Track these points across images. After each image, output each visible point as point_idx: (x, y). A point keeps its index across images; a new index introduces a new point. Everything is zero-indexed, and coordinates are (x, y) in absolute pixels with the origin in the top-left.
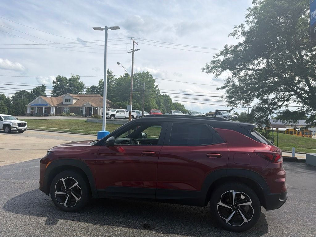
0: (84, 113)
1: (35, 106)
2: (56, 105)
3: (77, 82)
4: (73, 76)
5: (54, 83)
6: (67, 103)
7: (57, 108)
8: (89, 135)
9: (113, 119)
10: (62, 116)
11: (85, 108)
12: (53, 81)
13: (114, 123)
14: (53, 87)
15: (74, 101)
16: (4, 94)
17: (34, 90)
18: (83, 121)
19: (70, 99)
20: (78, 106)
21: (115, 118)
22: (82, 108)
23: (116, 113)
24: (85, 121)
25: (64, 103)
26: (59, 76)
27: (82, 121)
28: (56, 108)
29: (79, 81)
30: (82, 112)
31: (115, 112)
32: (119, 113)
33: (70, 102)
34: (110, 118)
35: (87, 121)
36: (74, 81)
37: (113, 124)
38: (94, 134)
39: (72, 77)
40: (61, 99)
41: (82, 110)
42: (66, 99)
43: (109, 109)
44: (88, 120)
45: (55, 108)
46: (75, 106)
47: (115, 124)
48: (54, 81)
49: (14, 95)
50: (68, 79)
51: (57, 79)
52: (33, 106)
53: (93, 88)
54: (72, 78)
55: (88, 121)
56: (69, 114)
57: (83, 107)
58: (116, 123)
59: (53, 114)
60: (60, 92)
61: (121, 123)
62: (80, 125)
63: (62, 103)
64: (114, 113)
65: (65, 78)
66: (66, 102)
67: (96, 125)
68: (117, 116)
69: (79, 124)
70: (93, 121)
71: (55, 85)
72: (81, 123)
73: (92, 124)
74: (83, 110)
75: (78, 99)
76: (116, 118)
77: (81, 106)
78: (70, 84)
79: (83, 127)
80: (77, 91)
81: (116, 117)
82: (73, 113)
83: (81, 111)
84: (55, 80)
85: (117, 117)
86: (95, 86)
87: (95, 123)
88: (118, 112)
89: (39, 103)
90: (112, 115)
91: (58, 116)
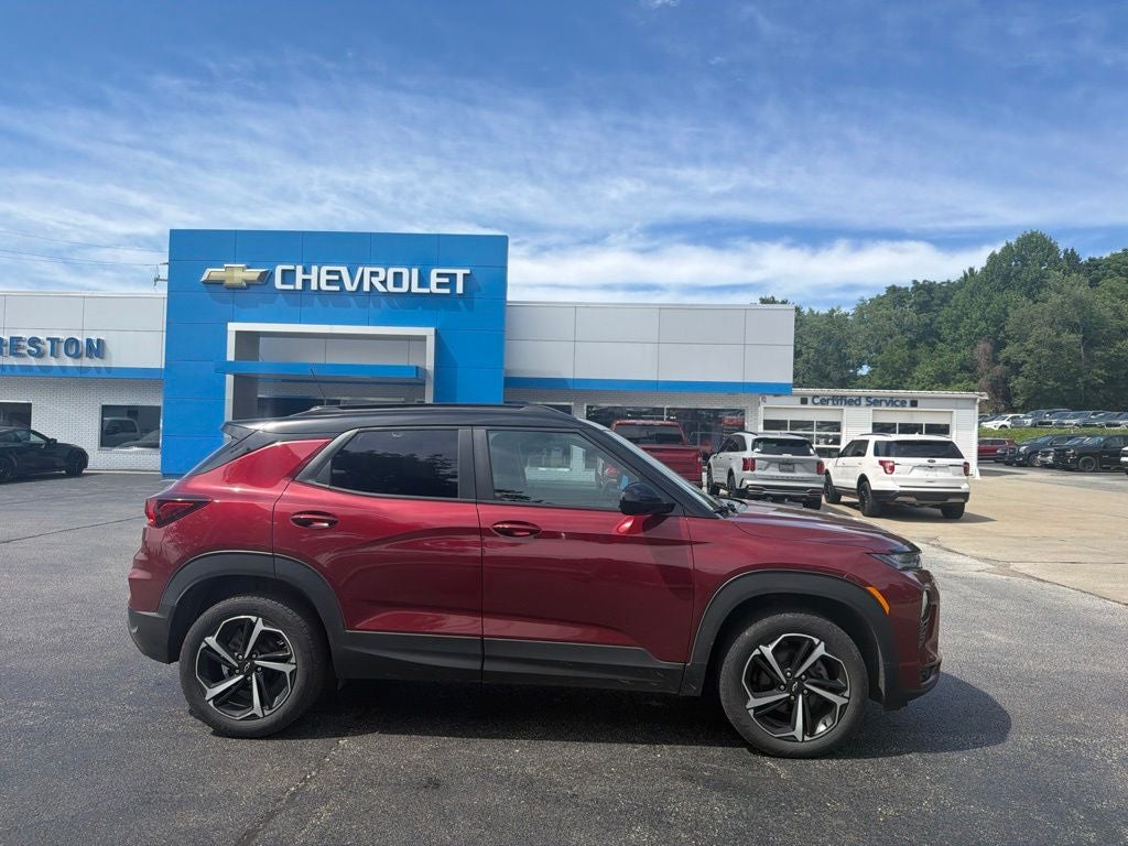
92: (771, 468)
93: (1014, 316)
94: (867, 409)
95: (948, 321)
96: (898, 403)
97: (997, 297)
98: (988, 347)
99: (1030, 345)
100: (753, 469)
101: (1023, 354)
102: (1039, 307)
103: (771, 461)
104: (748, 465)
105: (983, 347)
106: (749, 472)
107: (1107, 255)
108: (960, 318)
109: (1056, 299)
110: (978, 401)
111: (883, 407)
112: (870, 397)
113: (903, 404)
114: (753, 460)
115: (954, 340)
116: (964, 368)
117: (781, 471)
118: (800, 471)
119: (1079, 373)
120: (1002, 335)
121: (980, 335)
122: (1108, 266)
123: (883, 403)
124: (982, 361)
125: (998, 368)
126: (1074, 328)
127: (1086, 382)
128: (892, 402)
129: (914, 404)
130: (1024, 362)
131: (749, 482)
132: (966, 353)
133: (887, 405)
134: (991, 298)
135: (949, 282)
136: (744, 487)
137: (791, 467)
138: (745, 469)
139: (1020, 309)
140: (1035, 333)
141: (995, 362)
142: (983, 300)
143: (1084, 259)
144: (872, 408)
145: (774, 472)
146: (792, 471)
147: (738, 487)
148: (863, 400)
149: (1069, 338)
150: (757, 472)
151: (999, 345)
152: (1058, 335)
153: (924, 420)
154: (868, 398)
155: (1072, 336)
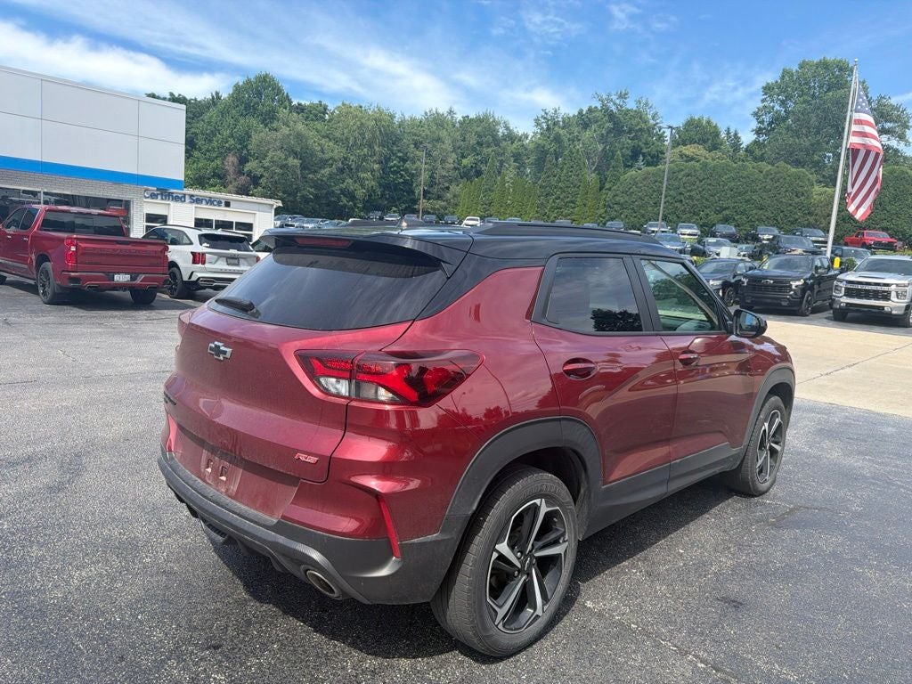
92: (220, 262)
93: (255, 138)
94: (190, 205)
95: (203, 134)
96: (215, 203)
97: (242, 121)
98: (236, 161)
99: (266, 163)
100: (204, 263)
101: (262, 170)
102: (274, 135)
103: (220, 256)
104: (198, 258)
105: (232, 159)
106: (200, 265)
107: (308, 103)
108: (213, 133)
109: (285, 130)
110: (275, 207)
111: (203, 205)
112: (193, 196)
113: (219, 203)
114: (203, 254)
115: (208, 151)
116: (215, 175)
117: (228, 264)
118: (244, 265)
119: (298, 190)
120: (245, 152)
121: (229, 149)
122: (310, 111)
123: (204, 202)
124: (231, 169)
125: (243, 178)
126: (296, 155)
127: (303, 196)
128: (210, 201)
129: (228, 204)
130: (262, 176)
131: (199, 275)
132: (218, 162)
133: (207, 203)
134: (237, 120)
135: (195, 100)
136: (194, 279)
137: (236, 261)
138: (195, 262)
139: (260, 135)
140: (270, 154)
141: (240, 173)
142: (232, 121)
143: (295, 103)
144: (194, 205)
145: (222, 265)
146: (238, 265)
147: (185, 278)
148: (187, 197)
149: (294, 162)
150: (207, 265)
151: (243, 161)
152: (286, 159)
153: (234, 218)
154: (191, 196)
155: (295, 161)
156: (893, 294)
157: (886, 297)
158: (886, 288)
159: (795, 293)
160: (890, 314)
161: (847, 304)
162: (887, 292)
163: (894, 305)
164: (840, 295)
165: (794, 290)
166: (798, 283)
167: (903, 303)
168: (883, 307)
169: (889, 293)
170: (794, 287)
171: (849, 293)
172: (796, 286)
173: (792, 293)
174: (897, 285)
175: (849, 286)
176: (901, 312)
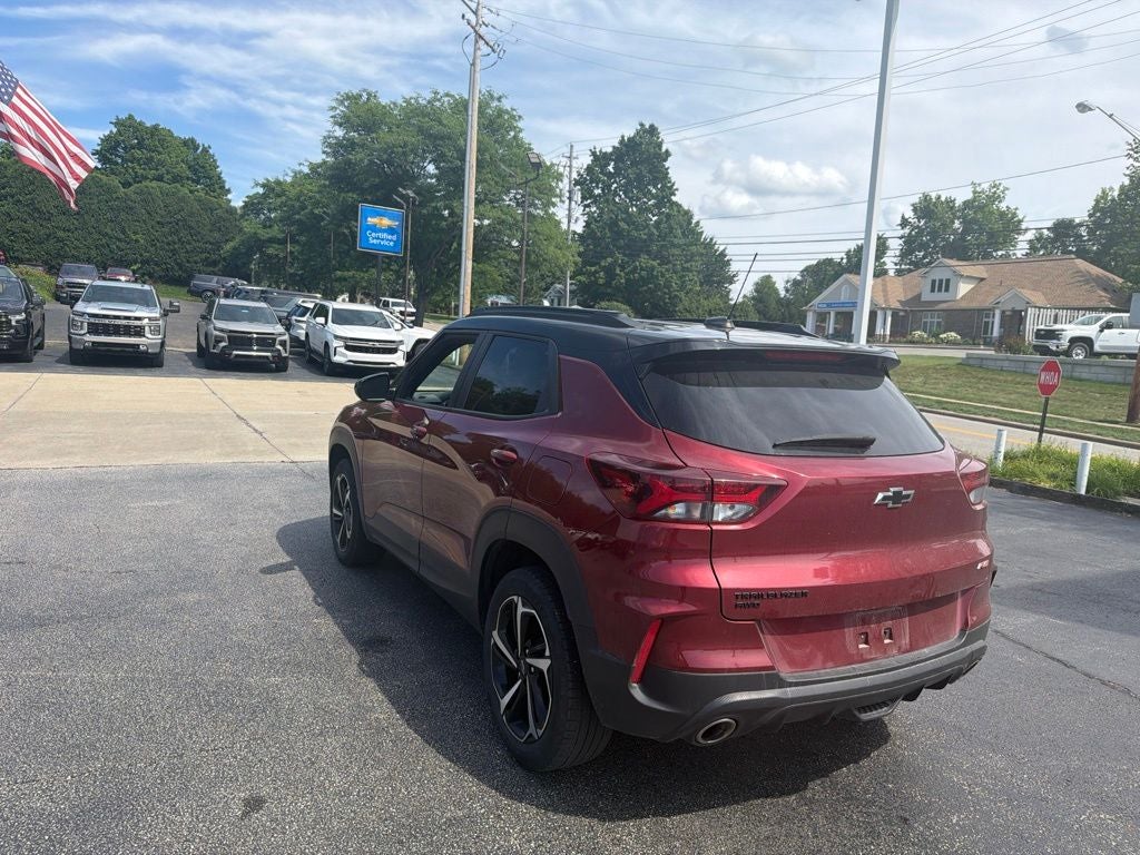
0: (996, 333)
1: (827, 310)
2: (898, 305)
3: (992, 213)
4: (978, 189)
5: (904, 223)
6: (937, 296)
7: (902, 314)
8: (944, 414)
9: (1081, 357)
10: (913, 343)
11: (1003, 312)
12: (903, 217)
13: (1076, 374)
14: (900, 238)
15: (964, 288)
16: (772, 274)
17: (848, 253)
18: (950, 362)
19: (948, 281)
20: (974, 305)
21: (1092, 354)
22: (989, 312)
23: (1101, 331)
24: (959, 361)
25: (927, 296)
26: (926, 198)
27: (943, 362)
28: (895, 314)
29: (1003, 206)
30: (987, 327)
31: (1097, 327)
32: (1115, 331)
33: (947, 290)
34: (1067, 353)
35: (964, 364)
36: (981, 208)
37: (1071, 378)
38: (965, 412)
39: (975, 192)
40: (920, 284)
41: (991, 320)
42: (934, 282)
43: (1056, 316)
44: (969, 357)
45: (892, 316)
46: (964, 305)
47: (1080, 380)
48: (906, 217)
49: (799, 278)
50: (958, 203)
51: (915, 210)
52: (823, 310)
53: (1063, 229)
54: (974, 200)
55: (971, 362)
56: (936, 336)
57: (993, 309)
58: (1084, 376)
59: (885, 336)
60: (924, 257)
61: (1110, 377)
62: (934, 375)
63: (919, 296)
64: (1090, 331)
65: (950, 202)
66: (933, 291)
67: (991, 380)
68: (1102, 343)
69: (930, 371)
70: (989, 363)
71: (907, 231)
72: (943, 368)
73: (980, 376)
74: (993, 323)
75: (982, 279)
76: (1099, 355)
77: (987, 305)
78: (965, 222)
79: (941, 386)
80: (989, 245)
81: (1097, 348)
82: (953, 334)
83: (987, 323)
84: (909, 214)
85: (1101, 347)
86: (1072, 221)
87: (993, 370)
88: (1109, 326)
89: (842, 300)
90: (1074, 341)
91: (900, 343)
156: (147, 329)
157: (139, 332)
158: (138, 323)
159: (17, 332)
160: (147, 352)
161: (93, 343)
162: (139, 327)
163: (148, 341)
164: (83, 332)
165: (15, 328)
166: (18, 317)
167: (157, 339)
168: (138, 345)
169: (142, 328)
170: (14, 323)
171: (93, 329)
172: (17, 322)
173: (12, 331)
174: (150, 319)
175: (92, 320)
176: (157, 350)
